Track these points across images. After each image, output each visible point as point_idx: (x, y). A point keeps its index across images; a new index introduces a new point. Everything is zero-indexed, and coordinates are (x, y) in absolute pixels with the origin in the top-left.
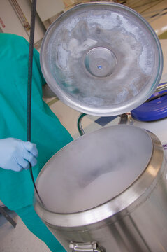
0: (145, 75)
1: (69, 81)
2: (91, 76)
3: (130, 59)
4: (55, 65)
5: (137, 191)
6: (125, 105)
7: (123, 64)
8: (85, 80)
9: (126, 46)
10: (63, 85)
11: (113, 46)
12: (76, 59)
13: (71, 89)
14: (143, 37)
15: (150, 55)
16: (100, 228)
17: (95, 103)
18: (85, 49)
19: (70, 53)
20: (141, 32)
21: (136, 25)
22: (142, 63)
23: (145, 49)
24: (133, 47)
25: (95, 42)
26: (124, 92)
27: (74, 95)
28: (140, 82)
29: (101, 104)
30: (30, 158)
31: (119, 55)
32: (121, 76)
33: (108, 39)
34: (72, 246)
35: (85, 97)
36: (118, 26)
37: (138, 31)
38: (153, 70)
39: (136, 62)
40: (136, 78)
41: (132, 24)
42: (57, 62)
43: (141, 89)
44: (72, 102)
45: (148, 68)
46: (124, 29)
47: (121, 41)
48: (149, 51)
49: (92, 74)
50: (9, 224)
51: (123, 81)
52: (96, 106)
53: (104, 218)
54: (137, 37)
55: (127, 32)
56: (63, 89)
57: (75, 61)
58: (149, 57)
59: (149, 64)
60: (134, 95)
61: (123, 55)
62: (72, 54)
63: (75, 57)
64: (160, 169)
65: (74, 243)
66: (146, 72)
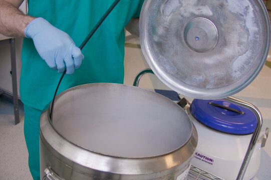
0: (231, 77)
1: (160, 31)
2: (183, 40)
3: (229, 51)
4: (159, 6)
5: (142, 167)
6: (193, 89)
7: (220, 52)
8: (174, 40)
9: (234, 38)
10: (153, 30)
11: (223, 29)
12: (182, 16)
13: (156, 39)
14: (256, 41)
15: (250, 62)
16: (84, 173)
17: (168, 67)
18: (197, 13)
19: (181, 6)
20: (258, 36)
21: (258, 26)
22: (237, 64)
23: (249, 53)
24: (240, 43)
25: (210, 13)
26: (201, 78)
27: (155, 46)
28: (222, 79)
29: (171, 72)
30: (69, 63)
31: (221, 41)
32: (209, 61)
33: (224, 20)
34: (47, 171)
35: (163, 55)
36: (241, 15)
37: (255, 33)
38: (240, 77)
39: (232, 59)
40: (220, 73)
41: (256, 22)
42: (163, 6)
43: (217, 86)
44: (149, 51)
45: (238, 73)
46: (245, 22)
47: (233, 30)
48: (251, 58)
49: (186, 39)
50: (13, 117)
51: (207, 67)
52: (166, 71)
53: (93, 168)
54: (251, 37)
55: (245, 26)
56: (150, 34)
57: (180, 17)
58: (247, 63)
59: (242, 69)
60: (207, 87)
61: (225, 44)
62: (182, 9)
63: (182, 13)
64: (178, 166)
65: (52, 170)
66: (234, 75)
